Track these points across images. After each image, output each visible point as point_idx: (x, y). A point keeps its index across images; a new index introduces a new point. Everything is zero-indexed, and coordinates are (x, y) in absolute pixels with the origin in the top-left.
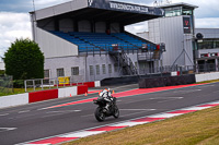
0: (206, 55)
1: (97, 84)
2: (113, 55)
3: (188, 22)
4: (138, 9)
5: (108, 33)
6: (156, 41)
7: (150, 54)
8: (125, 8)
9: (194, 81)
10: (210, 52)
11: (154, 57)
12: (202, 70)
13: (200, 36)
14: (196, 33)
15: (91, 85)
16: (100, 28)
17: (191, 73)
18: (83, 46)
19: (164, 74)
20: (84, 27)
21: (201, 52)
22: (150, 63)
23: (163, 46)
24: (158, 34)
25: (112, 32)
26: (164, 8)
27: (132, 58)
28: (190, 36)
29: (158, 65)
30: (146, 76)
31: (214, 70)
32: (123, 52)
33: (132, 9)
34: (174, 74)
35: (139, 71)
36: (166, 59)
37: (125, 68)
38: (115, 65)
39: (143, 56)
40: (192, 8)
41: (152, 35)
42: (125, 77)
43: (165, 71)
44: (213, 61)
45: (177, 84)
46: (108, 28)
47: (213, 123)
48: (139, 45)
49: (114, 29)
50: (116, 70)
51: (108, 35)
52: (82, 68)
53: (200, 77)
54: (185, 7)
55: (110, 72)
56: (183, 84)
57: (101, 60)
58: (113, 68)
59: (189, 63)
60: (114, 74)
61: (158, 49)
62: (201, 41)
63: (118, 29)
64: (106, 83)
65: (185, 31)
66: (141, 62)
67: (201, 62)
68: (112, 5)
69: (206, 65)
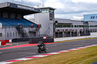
0: (59, 30)
1: (10, 41)
2: (18, 28)
3: (52, 15)
4: (30, 9)
5: (16, 19)
6: (38, 23)
7: (35, 28)
8: (24, 8)
9: (53, 41)
10: (61, 29)
11: (36, 30)
12: (57, 37)
13: (56, 22)
14: (55, 20)
16: (13, 16)
17: (52, 38)
18: (5, 23)
19: (40, 38)
20: (5, 15)
21: (57, 29)
22: (34, 33)
23: (40, 26)
24: (38, 20)
25: (18, 18)
26: (41, 9)
27: (26, 30)
28: (52, 22)
29: (37, 34)
30: (32, 38)
31: (62, 37)
32: (23, 27)
33: (27, 8)
34: (45, 38)
35: (29, 36)
36: (42, 31)
37: (23, 34)
39: (31, 29)
40: (53, 10)
41: (35, 20)
42: (23, 38)
44: (62, 33)
46: (16, 16)
47: (61, 60)
48: (30, 24)
49: (19, 17)
50: (19, 35)
52: (3, 33)
53: (56, 40)
54: (51, 9)
55: (16, 36)
56: (48, 42)
57: (13, 30)
58: (18, 34)
60: (18, 37)
61: (38, 27)
62: (57, 24)
63: (21, 17)
64: (14, 41)
65: (50, 19)
66: (30, 32)
67: (56, 33)
68: (18, 6)
69: (58, 34)
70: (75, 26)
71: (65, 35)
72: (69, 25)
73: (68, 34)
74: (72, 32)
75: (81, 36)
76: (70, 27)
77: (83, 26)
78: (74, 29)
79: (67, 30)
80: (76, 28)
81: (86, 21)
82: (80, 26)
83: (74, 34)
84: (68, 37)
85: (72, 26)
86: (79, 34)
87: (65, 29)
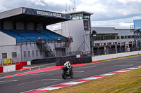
0: (98, 44)
1: (29, 63)
2: (39, 44)
4: (55, 15)
5: (35, 30)
6: (67, 35)
7: (63, 43)
8: (46, 14)
9: (91, 61)
10: (101, 42)
11: (66, 45)
12: (96, 54)
13: (94, 32)
14: (92, 30)
15: (25, 64)
16: (31, 27)
17: (89, 55)
18: (20, 38)
19: (72, 57)
20: (20, 27)
21: (95, 42)
22: (63, 50)
23: (71, 39)
24: (68, 31)
25: (38, 29)
26: (71, 14)
27: (51, 46)
28: (88, 32)
29: (68, 51)
30: (61, 58)
31: (104, 54)
32: (46, 43)
33: (51, 15)
34: (78, 56)
35: (56, 54)
36: (73, 47)
37: (47, 52)
38: (41, 51)
39: (58, 45)
40: (89, 15)
41: (64, 31)
42: (47, 59)
43: (72, 55)
44: (103, 48)
45: (80, 63)
46: (36, 27)
47: (103, 87)
48: (56, 38)
49: (40, 28)
50: (41, 54)
51: (35, 31)
52: (18, 52)
53: (95, 59)
54: (85, 14)
55: (37, 55)
56: (84, 63)
57: (31, 48)
58: (39, 52)
59: (88, 50)
60: (40, 57)
61: (68, 40)
62: (95, 36)
63: (42, 28)
64: (34, 62)
65: (85, 29)
66: (57, 49)
67: (95, 49)
68: (38, 12)
69: (98, 50)
70: (122, 37)
71: (108, 51)
72: (112, 36)
73: (112, 49)
74: (118, 47)
75: (131, 51)
76: (114, 38)
77: (133, 37)
78: (120, 41)
79: (110, 43)
80: (124, 40)
81: (137, 28)
82: (129, 37)
83: (121, 49)
84: (112, 53)
85: (118, 38)
86: (129, 49)
87: (107, 42)
